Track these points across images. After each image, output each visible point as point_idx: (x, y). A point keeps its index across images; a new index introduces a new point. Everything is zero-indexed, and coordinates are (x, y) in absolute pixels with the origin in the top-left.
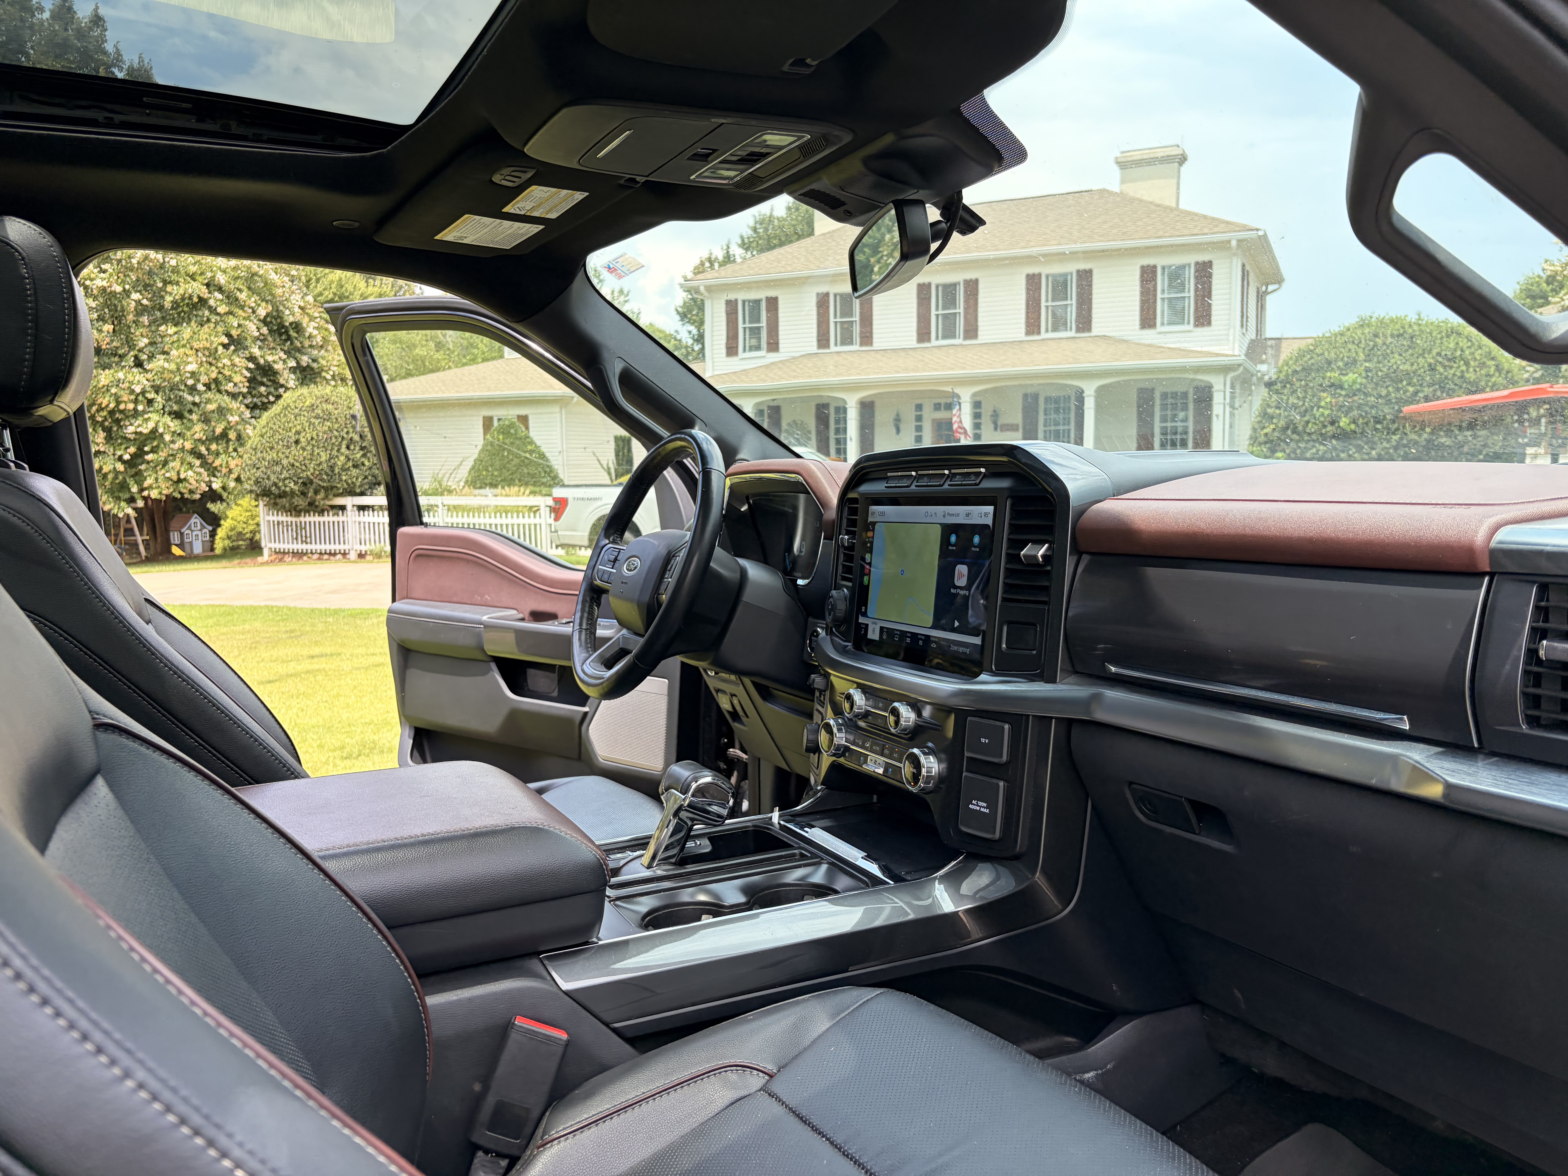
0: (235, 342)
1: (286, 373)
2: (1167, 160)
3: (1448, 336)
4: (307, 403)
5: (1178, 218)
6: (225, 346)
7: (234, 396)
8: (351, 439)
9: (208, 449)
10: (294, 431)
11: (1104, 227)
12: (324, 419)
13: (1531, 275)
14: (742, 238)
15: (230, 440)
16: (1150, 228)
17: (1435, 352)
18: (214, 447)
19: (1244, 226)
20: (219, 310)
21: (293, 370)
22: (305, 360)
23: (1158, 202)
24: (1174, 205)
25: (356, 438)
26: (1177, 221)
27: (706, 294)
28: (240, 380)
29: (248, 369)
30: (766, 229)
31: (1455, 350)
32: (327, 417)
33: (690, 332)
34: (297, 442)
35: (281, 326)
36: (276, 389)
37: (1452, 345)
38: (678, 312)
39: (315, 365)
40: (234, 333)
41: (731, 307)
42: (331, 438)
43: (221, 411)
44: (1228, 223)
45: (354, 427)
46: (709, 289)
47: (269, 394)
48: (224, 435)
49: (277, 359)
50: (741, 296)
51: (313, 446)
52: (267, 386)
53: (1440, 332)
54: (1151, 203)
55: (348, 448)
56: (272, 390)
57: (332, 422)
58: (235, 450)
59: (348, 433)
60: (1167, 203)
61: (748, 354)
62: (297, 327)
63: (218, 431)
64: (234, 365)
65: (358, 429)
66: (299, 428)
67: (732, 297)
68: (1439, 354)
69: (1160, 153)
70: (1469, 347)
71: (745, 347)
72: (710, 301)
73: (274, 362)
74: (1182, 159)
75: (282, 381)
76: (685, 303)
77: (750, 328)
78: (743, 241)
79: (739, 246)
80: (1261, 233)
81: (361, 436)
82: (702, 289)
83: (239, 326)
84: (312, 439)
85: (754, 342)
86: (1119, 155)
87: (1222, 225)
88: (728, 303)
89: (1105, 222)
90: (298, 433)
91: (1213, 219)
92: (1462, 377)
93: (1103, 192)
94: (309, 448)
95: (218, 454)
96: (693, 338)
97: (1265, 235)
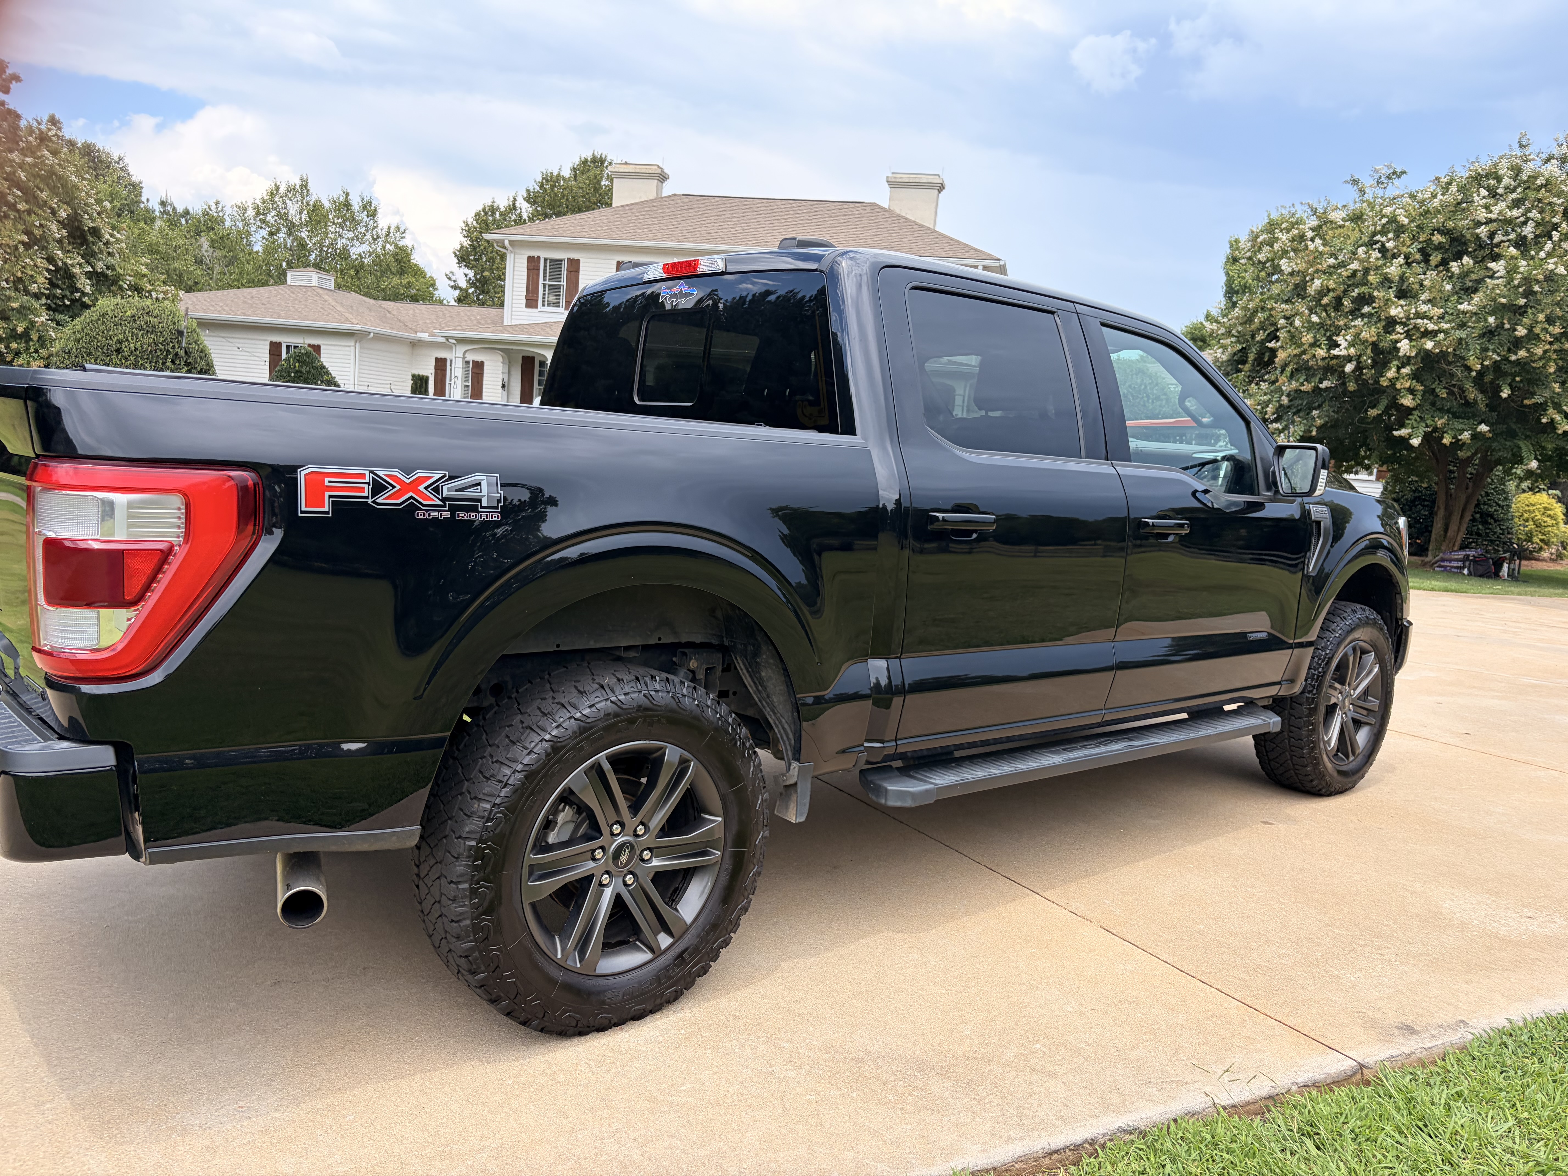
0: (35, 241)
1: (83, 277)
2: (929, 186)
3: (1136, 374)
4: (128, 313)
5: (936, 240)
6: (27, 246)
7: (37, 296)
8: (177, 354)
9: (7, 347)
10: (115, 340)
11: (876, 239)
12: (148, 331)
13: (1195, 322)
14: (528, 191)
15: (31, 340)
16: (913, 245)
17: (1127, 384)
18: (14, 345)
19: (989, 255)
20: (19, 207)
21: (89, 276)
22: (100, 266)
23: (919, 221)
24: (931, 226)
25: (182, 353)
26: (936, 243)
27: (510, 248)
28: (40, 283)
29: (48, 270)
30: (552, 187)
31: (1141, 385)
32: (151, 329)
33: (466, 275)
34: (118, 351)
35: (79, 228)
36: (72, 293)
37: (1139, 381)
38: (456, 255)
39: (109, 272)
40: (37, 232)
41: (533, 262)
42: (156, 350)
43: (23, 311)
44: (975, 250)
45: (179, 343)
46: (511, 242)
47: (64, 297)
48: (25, 336)
49: (74, 262)
50: (543, 254)
51: (137, 356)
52: (62, 289)
53: (1132, 371)
54: (914, 222)
55: (173, 362)
56: (68, 293)
57: (156, 335)
58: (36, 351)
59: (173, 347)
60: (927, 225)
61: (546, 309)
62: (96, 232)
63: (20, 330)
64: (35, 265)
65: (184, 345)
66: (121, 337)
67: (534, 253)
68: (1130, 386)
69: (924, 179)
70: (1150, 384)
71: (544, 301)
72: (512, 255)
73: (72, 265)
74: (941, 188)
75: (78, 285)
76: (462, 247)
77: (550, 285)
78: (529, 194)
79: (524, 199)
80: (1002, 263)
81: (186, 352)
82: (506, 243)
83: (41, 225)
84: (136, 349)
85: (552, 298)
86: (890, 175)
87: (973, 252)
88: (531, 259)
89: (876, 235)
90: (120, 342)
91: (966, 245)
92: (1144, 406)
93: (874, 205)
94: (132, 358)
95: (17, 354)
96: (468, 282)
97: (1004, 266)
